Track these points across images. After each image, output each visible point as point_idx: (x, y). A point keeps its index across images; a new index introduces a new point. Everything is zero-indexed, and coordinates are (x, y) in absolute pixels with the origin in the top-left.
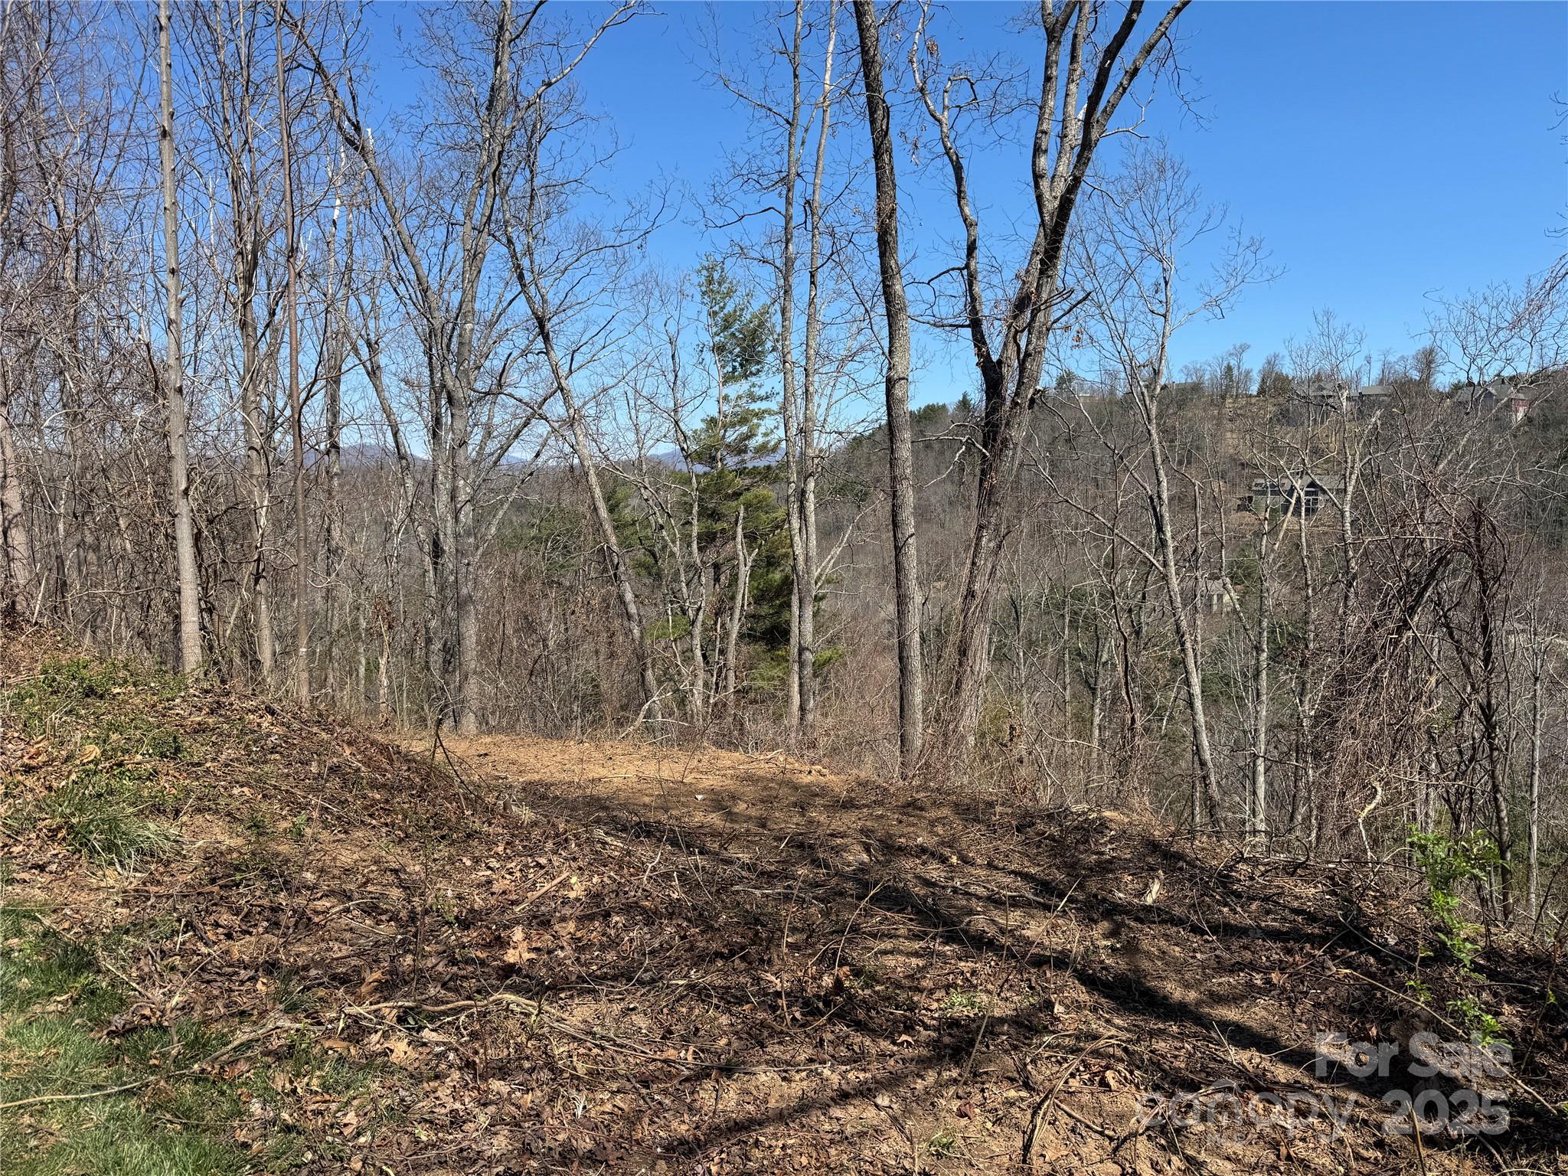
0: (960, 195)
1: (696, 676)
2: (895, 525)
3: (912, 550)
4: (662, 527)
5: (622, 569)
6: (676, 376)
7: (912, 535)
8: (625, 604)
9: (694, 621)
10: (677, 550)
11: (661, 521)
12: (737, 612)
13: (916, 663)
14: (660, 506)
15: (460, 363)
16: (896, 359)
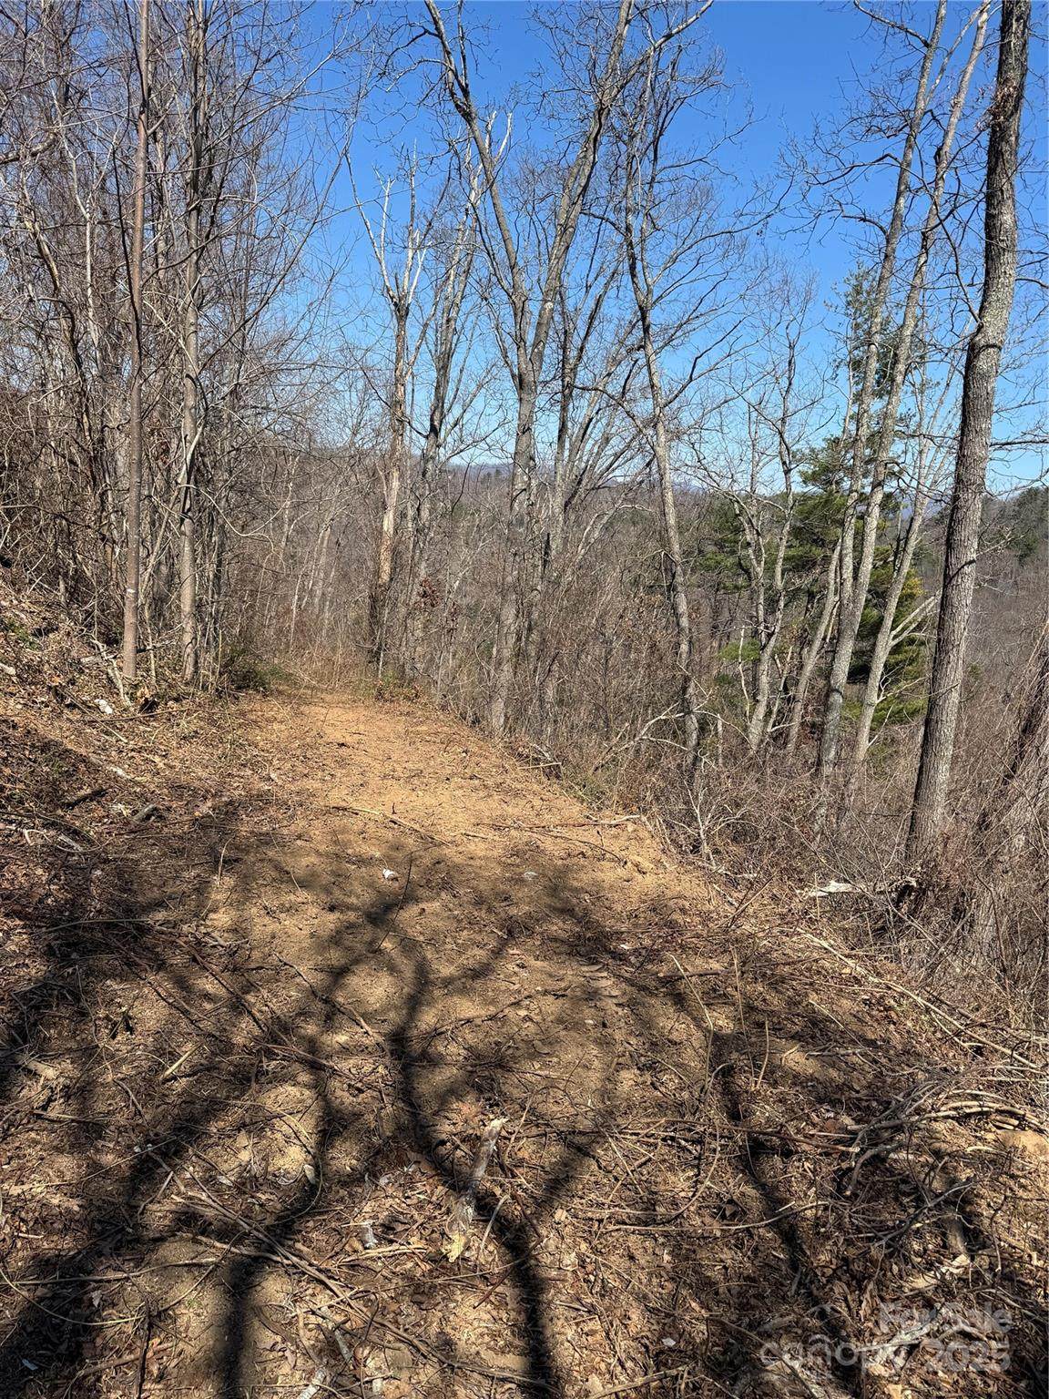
1: (758, 701)
2: (949, 545)
3: (967, 584)
4: (749, 544)
5: (679, 579)
6: (790, 384)
7: (971, 562)
8: (677, 615)
9: (765, 646)
10: (760, 570)
11: (748, 539)
12: (817, 644)
13: (947, 730)
14: (750, 522)
15: (535, 345)
16: (987, 318)
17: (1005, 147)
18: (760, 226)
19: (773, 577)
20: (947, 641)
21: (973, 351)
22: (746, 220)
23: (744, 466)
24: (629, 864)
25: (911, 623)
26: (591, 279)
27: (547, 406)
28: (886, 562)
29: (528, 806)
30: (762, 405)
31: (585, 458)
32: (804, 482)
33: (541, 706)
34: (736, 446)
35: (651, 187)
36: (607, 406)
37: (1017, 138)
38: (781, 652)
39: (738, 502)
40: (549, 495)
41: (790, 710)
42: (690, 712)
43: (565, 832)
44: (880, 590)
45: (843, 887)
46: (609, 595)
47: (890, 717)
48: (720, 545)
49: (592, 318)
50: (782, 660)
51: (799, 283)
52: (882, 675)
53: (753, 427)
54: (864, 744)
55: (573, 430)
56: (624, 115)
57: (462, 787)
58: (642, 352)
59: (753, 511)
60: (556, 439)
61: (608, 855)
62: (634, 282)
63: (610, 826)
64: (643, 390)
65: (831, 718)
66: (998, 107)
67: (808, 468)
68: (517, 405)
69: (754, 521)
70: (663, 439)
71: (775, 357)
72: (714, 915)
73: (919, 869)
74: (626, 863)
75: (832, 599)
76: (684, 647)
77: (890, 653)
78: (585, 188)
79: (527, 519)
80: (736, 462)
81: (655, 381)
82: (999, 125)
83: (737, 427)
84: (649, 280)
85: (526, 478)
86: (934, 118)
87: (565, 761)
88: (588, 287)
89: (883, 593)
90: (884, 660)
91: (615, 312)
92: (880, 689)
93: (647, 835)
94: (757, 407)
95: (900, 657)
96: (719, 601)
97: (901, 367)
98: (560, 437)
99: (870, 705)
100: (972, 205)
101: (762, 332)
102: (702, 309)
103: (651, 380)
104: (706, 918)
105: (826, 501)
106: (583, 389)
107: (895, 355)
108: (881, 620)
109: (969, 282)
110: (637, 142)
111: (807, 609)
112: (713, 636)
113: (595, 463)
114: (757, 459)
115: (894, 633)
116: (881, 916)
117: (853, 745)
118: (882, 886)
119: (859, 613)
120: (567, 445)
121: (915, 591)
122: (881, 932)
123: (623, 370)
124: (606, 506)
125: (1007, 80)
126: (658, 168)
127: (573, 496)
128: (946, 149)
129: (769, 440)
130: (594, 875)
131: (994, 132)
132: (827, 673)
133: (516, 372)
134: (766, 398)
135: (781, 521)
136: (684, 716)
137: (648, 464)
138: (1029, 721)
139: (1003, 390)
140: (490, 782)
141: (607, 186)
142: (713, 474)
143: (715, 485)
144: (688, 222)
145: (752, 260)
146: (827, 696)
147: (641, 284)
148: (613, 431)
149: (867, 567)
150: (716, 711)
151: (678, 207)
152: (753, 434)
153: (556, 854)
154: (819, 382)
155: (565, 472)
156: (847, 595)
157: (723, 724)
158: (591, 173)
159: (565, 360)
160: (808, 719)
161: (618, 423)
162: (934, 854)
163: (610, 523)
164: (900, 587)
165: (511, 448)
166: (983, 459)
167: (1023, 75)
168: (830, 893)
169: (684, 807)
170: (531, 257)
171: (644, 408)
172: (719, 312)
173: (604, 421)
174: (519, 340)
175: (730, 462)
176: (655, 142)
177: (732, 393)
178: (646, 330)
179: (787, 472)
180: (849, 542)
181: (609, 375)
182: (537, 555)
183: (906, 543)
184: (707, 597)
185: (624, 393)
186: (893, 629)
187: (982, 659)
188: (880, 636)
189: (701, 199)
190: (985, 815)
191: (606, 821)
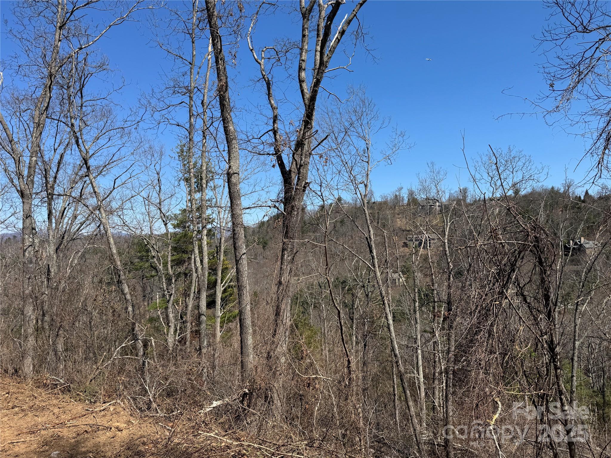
0: (269, 95)
1: (170, 326)
2: (235, 249)
3: (244, 262)
4: (154, 257)
5: (123, 277)
6: (160, 189)
7: (244, 254)
8: (124, 294)
9: (169, 301)
10: (161, 267)
11: (153, 254)
12: (192, 295)
13: (248, 322)
14: (153, 247)
15: (29, 177)
16: (232, 163)
17: (226, 103)
18: (135, 126)
19: (167, 269)
20: (241, 286)
21: (229, 175)
22: (129, 123)
23: (146, 224)
24: (113, 428)
25: (228, 279)
26: (56, 146)
27: (40, 204)
28: (214, 257)
29: (51, 414)
30: (149, 198)
31: (64, 226)
32: (174, 228)
33: (56, 354)
34: (141, 215)
35: (81, 108)
36: (73, 202)
37: (229, 100)
38: (177, 302)
39: (146, 239)
40: (46, 245)
41: (185, 327)
42: (138, 339)
43: (75, 422)
44: (214, 268)
45: (219, 403)
46: (87, 290)
47: (226, 320)
48: (141, 258)
49: (59, 163)
50: (178, 304)
51: (157, 149)
52: (221, 303)
53: (147, 207)
54: (219, 334)
55: (56, 213)
56: (63, 77)
57: (7, 415)
58: (87, 178)
59: (154, 242)
60: (47, 220)
61: (101, 427)
62: (78, 148)
63: (101, 411)
64: (90, 193)
65: (202, 327)
66: (220, 89)
67: (175, 222)
68: (22, 204)
69: (155, 246)
70: (104, 215)
71: (151, 178)
72: (160, 440)
73: (248, 384)
74: (111, 428)
75: (195, 275)
76: (130, 309)
77: (222, 293)
78: (47, 108)
79: (34, 260)
80: (142, 222)
81: (96, 190)
82: (222, 95)
83: (140, 208)
84: (86, 147)
85: (31, 240)
86: (198, 90)
87: (72, 381)
88: (55, 150)
89: (215, 269)
90: (220, 297)
91: (72, 161)
92: (221, 309)
93: (121, 409)
94: (147, 199)
95: (226, 294)
96: (145, 284)
97: (204, 181)
98: (49, 218)
99: (218, 317)
100: (218, 122)
101: (144, 168)
102: (114, 159)
103: (94, 190)
104: (155, 443)
105: (185, 235)
106: (58, 195)
107: (201, 177)
108: (216, 280)
109: (223, 150)
110: (72, 89)
111: (185, 281)
112: (144, 300)
113: (70, 228)
114: (151, 220)
115: (222, 285)
116: (237, 410)
117: (214, 335)
118: (235, 397)
119: (206, 280)
120: (54, 221)
121: (227, 266)
122: (238, 418)
123: (79, 185)
124: (80, 247)
125: (221, 80)
126: (84, 100)
127: (60, 245)
128: (205, 101)
129: (155, 212)
130: (94, 441)
131: (220, 98)
132: (198, 307)
133: (19, 189)
134: (150, 195)
135: (167, 245)
136: (135, 342)
137: (99, 226)
138: (277, 311)
139: (243, 188)
140: (25, 407)
141: (59, 106)
142: (132, 228)
143: (133, 233)
144: (102, 123)
145: (134, 139)
146: (199, 318)
147: (83, 149)
148: (78, 212)
149: (206, 260)
150: (150, 336)
151: (96, 117)
152: (147, 210)
153: (70, 436)
154: (173, 187)
155: (54, 234)
156: (199, 273)
157: (155, 342)
158: (49, 101)
159: (47, 182)
160: (194, 329)
161: (80, 209)
162: (253, 375)
163: (83, 255)
164: (221, 266)
165: (21, 226)
166: (241, 215)
167: (227, 78)
168: (214, 407)
169: (141, 387)
170: (21, 136)
171: (92, 202)
172: (123, 160)
173: (73, 208)
174: (20, 175)
175: (139, 222)
176: (81, 90)
177: (134, 194)
178: (88, 168)
179: (166, 225)
180: (197, 251)
181: (72, 188)
182: (43, 276)
183: (220, 248)
184: (138, 282)
185: (81, 196)
186: (222, 283)
187: (258, 289)
188: (217, 287)
189: (106, 114)
190: (269, 353)
191: (98, 409)
